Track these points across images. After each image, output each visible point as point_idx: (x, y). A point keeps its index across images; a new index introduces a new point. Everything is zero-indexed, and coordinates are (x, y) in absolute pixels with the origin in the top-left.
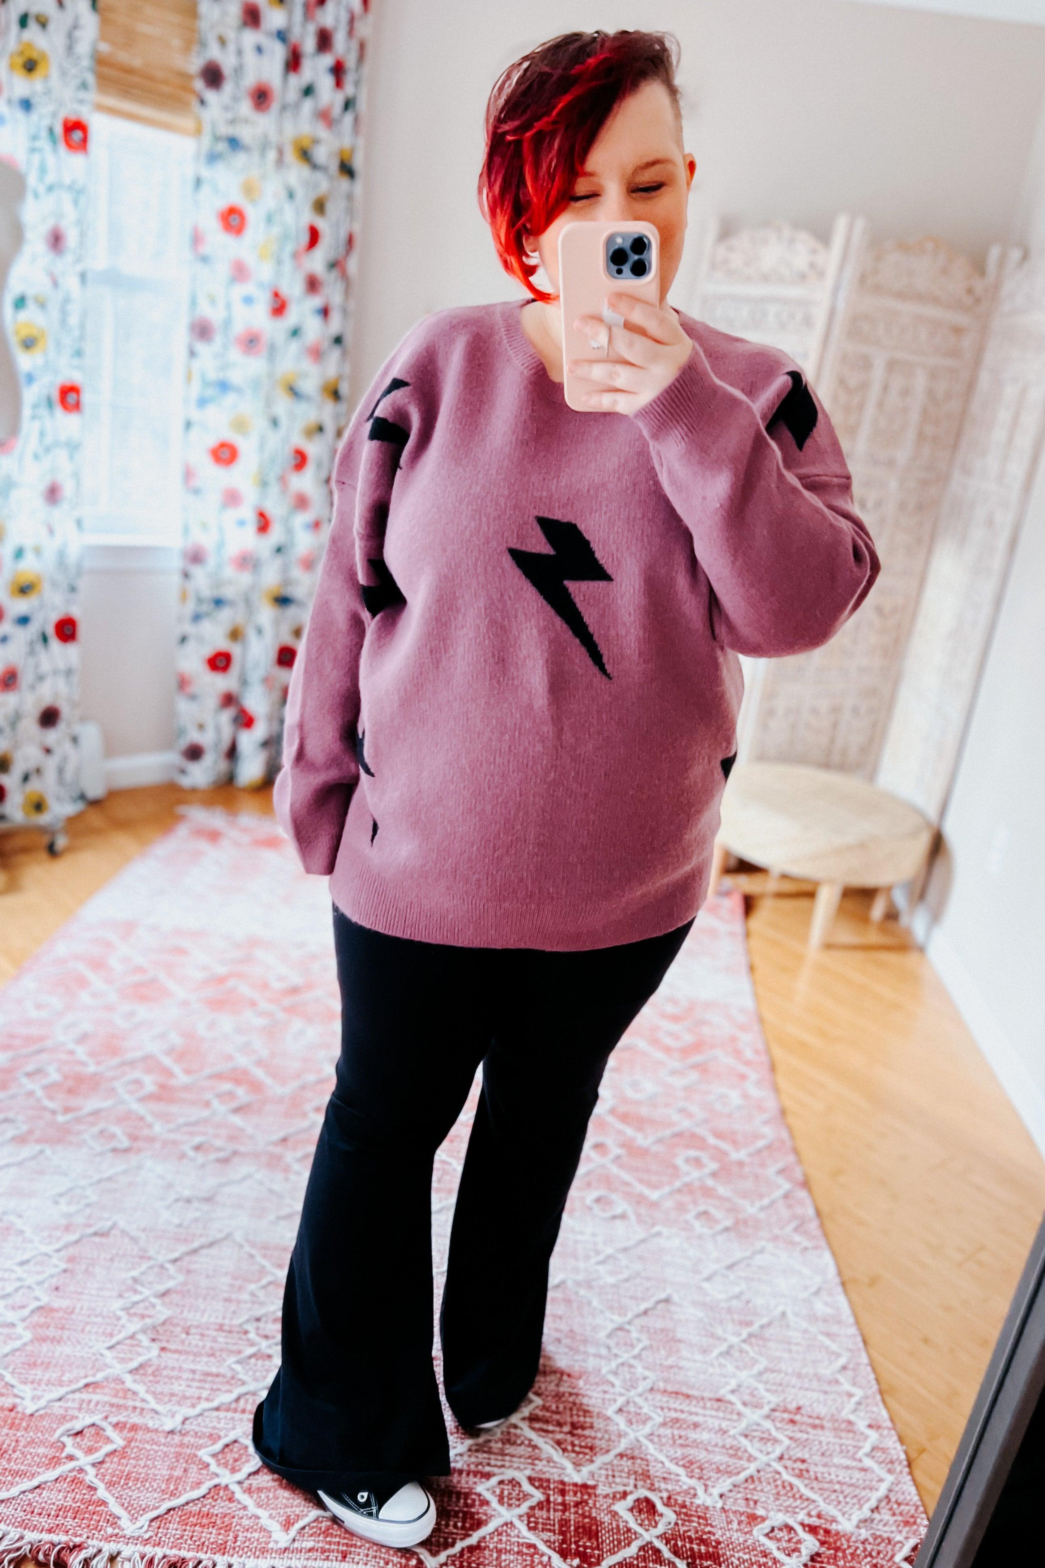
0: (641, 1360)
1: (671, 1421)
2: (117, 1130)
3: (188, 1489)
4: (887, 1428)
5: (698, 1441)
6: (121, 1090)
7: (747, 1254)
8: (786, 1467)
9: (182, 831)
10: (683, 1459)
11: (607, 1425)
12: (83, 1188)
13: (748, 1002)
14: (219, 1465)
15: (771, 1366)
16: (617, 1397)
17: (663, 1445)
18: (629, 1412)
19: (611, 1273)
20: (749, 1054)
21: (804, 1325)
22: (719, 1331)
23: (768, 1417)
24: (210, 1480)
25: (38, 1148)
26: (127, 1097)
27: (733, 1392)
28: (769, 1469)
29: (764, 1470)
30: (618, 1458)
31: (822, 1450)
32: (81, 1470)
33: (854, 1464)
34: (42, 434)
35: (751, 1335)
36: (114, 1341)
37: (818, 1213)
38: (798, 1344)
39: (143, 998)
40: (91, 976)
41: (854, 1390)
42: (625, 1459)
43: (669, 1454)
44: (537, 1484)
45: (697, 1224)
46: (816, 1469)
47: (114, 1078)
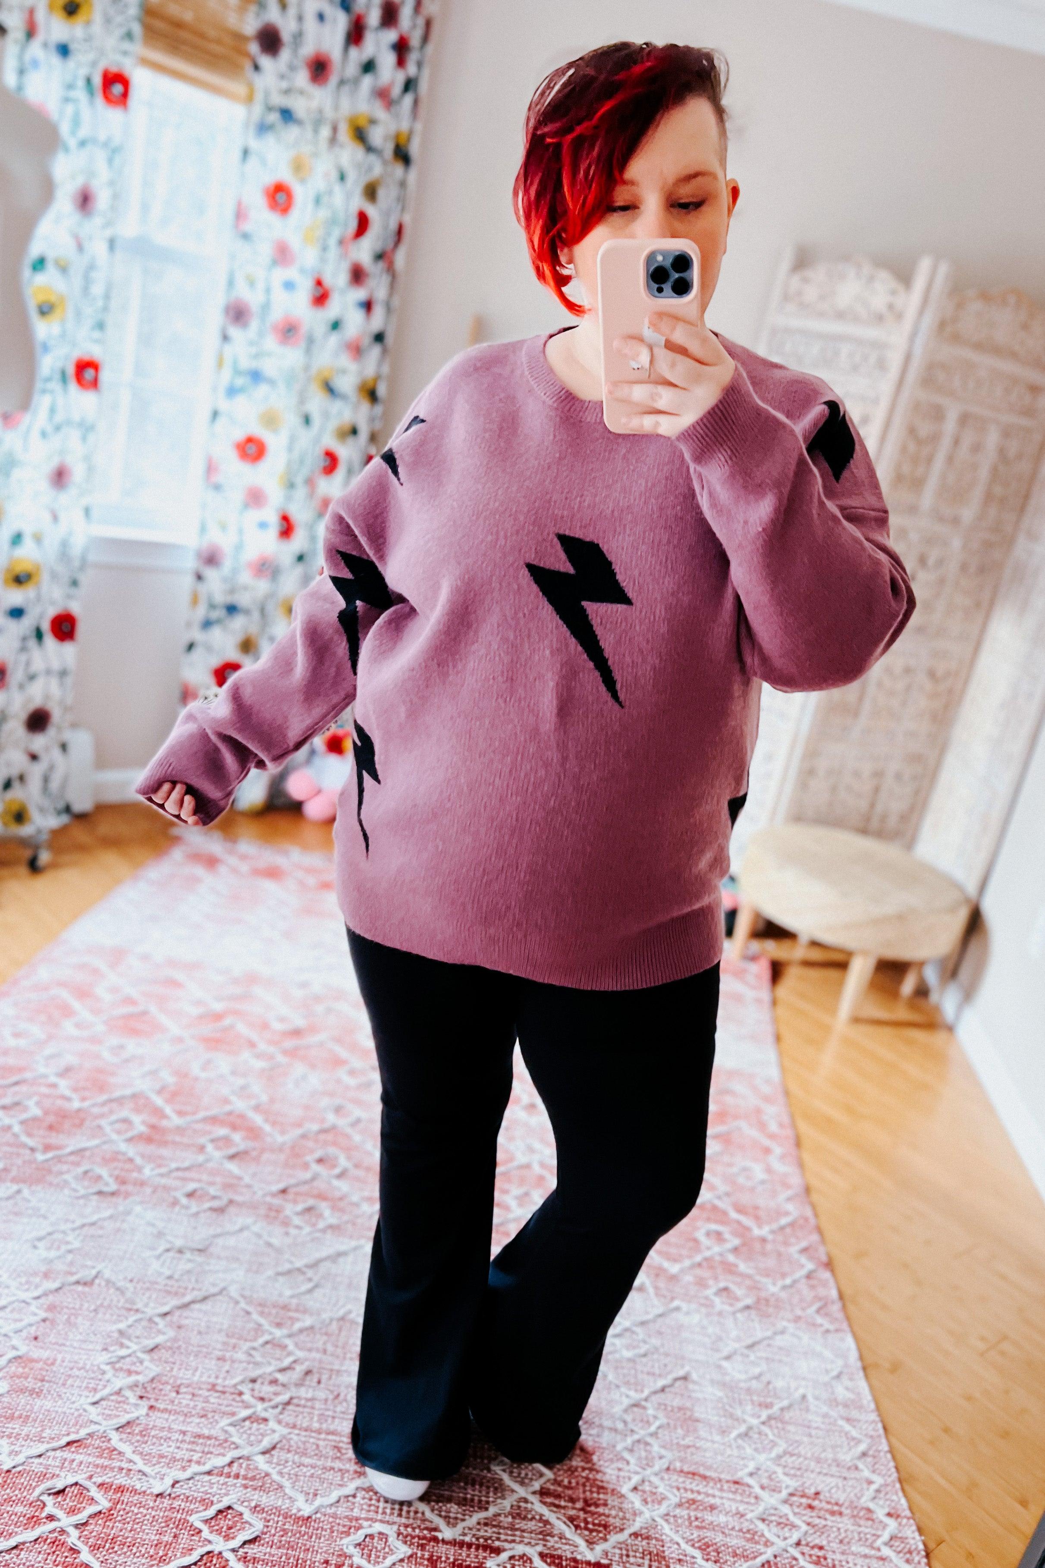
0: (657, 1438)
1: (688, 1502)
2: (104, 1172)
3: (179, 1555)
4: (905, 1517)
5: (715, 1523)
6: (108, 1129)
7: (769, 1333)
8: (803, 1554)
9: (177, 854)
10: (699, 1541)
11: (621, 1503)
12: (64, 1232)
13: (774, 1073)
14: (211, 1532)
15: (790, 1449)
16: (632, 1475)
17: (678, 1526)
18: (644, 1492)
19: (628, 1347)
20: (773, 1127)
21: (825, 1409)
22: (738, 1412)
23: (785, 1502)
24: (202, 1546)
25: (15, 1187)
26: (114, 1137)
27: (751, 1474)
28: (785, 1555)
29: (780, 1555)
30: (633, 1537)
31: (840, 1538)
32: (63, 1532)
33: (873, 1552)
34: (52, 410)
35: (770, 1418)
36: (97, 1397)
37: (841, 1297)
38: (817, 1428)
39: (134, 1032)
40: (76, 1005)
41: (874, 1477)
42: (640, 1538)
43: (685, 1536)
44: (549, 1560)
45: (717, 1300)
46: (834, 1557)
47: (102, 1116)
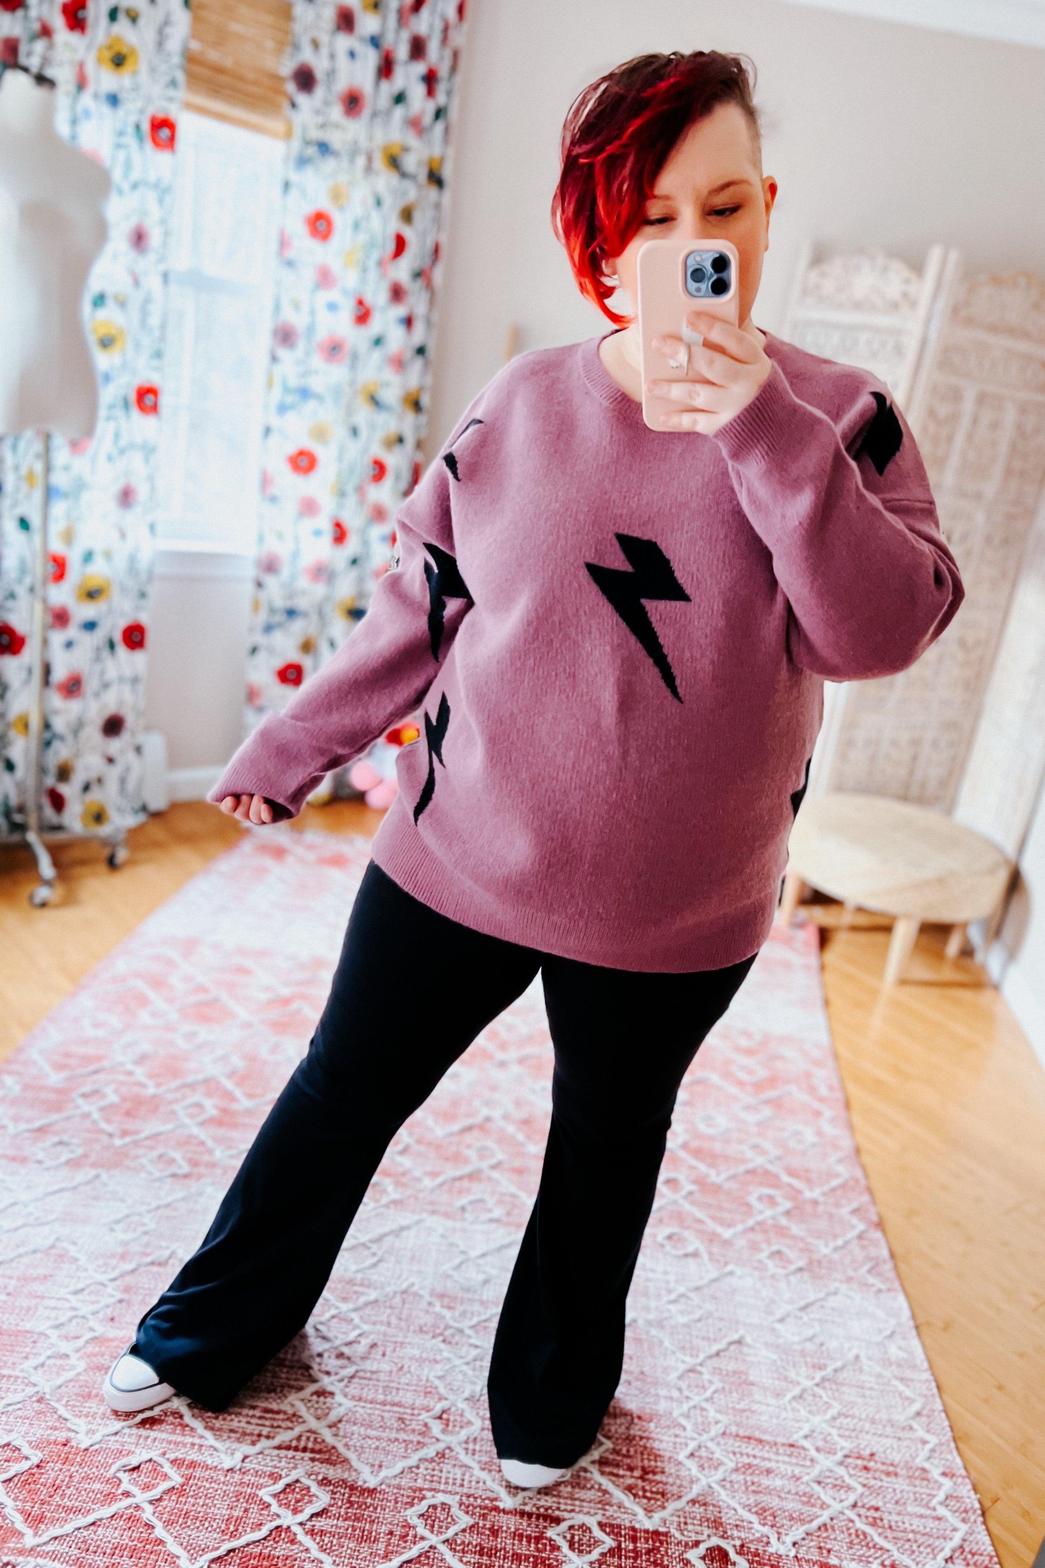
0: (713, 1403)
1: (744, 1467)
2: (177, 1156)
3: (248, 1530)
4: (961, 1476)
5: (771, 1487)
6: (181, 1114)
7: (822, 1295)
8: (859, 1516)
9: (246, 846)
10: (756, 1506)
11: (678, 1471)
12: (140, 1215)
13: (823, 1037)
14: (280, 1506)
15: (844, 1410)
16: (689, 1441)
17: (735, 1491)
18: (700, 1457)
19: (682, 1313)
20: (823, 1091)
21: (878, 1369)
22: (792, 1374)
23: (841, 1463)
24: (271, 1521)
25: (93, 1172)
26: (187, 1121)
27: (806, 1437)
28: (842, 1517)
29: (836, 1518)
30: (690, 1504)
31: (896, 1498)
32: (137, 1507)
33: (928, 1512)
34: (117, 436)
35: (824, 1379)
37: (892, 1255)
38: (871, 1389)
39: (205, 1019)
40: (151, 994)
41: (927, 1437)
42: (697, 1505)
43: (742, 1501)
44: (608, 1530)
45: (770, 1264)
46: (890, 1518)
47: (175, 1101)
